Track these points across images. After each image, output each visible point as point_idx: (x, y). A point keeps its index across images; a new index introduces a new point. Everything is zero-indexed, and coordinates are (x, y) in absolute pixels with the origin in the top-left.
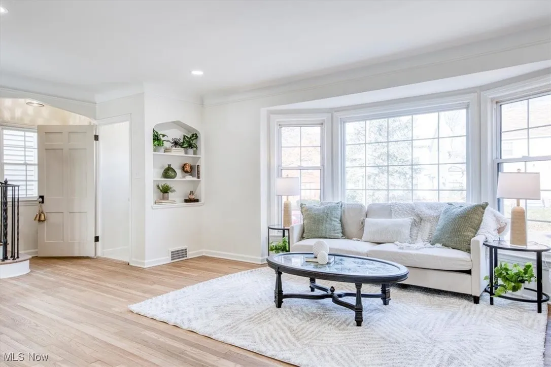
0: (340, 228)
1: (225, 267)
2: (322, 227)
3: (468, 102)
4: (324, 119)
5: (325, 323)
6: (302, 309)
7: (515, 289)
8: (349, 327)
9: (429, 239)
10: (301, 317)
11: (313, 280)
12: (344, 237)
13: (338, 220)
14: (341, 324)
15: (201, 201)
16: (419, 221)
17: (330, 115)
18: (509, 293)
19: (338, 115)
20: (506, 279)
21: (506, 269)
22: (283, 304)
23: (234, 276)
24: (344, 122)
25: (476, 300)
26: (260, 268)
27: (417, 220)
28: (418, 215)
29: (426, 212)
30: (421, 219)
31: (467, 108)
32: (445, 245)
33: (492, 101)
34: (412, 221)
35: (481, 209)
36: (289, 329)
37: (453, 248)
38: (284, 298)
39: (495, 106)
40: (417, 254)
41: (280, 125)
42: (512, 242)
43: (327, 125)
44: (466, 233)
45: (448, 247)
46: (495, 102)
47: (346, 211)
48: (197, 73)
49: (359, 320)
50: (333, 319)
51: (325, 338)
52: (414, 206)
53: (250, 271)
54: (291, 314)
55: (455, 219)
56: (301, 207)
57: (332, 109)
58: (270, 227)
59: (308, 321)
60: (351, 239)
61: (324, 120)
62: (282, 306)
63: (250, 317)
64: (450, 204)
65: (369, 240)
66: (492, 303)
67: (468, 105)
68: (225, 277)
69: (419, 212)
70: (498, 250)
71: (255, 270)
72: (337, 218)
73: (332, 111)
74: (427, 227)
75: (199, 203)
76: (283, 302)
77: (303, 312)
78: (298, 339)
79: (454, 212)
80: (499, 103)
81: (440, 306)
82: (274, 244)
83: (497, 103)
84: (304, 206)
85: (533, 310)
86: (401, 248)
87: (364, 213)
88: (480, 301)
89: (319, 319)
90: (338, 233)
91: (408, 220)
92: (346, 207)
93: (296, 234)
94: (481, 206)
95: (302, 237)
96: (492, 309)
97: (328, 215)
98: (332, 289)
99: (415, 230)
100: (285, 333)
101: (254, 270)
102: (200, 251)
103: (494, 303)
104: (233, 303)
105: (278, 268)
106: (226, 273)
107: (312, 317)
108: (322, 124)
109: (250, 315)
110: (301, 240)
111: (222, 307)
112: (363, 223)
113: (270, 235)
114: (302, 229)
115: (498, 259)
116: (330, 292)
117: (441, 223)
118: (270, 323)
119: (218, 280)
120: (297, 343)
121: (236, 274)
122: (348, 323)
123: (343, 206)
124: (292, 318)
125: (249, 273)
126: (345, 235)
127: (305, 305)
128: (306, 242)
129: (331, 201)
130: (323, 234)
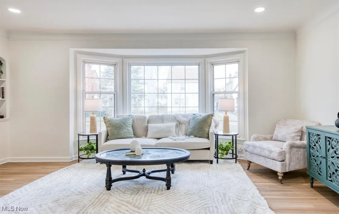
0: (132, 131)
1: (38, 169)
2: (122, 132)
3: (200, 62)
4: (117, 61)
5: (147, 193)
6: (126, 188)
7: (227, 154)
8: (163, 192)
9: (185, 134)
10: (129, 193)
11: (124, 167)
12: (135, 137)
13: (131, 126)
14: (158, 191)
15: (6, 118)
16: (179, 124)
17: (121, 59)
18: (225, 156)
19: (127, 61)
20: (222, 150)
21: (222, 145)
22: (112, 187)
23: (55, 174)
24: (130, 65)
25: (211, 162)
26: (72, 165)
27: (178, 123)
28: (178, 121)
29: (183, 119)
30: (180, 123)
31: (199, 65)
32: (195, 136)
33: (210, 64)
34: (176, 124)
35: (211, 116)
36: (128, 203)
37: (199, 137)
38: (113, 183)
39: (211, 66)
40: (184, 142)
41: (84, 62)
42: (224, 132)
43: (119, 67)
44: (205, 129)
45: (197, 137)
46: (211, 64)
47: (135, 120)
48: (14, 11)
49: (168, 186)
50: (151, 189)
51: (155, 203)
52: (176, 116)
53: (65, 168)
54: (121, 192)
55: (200, 122)
56: (104, 119)
57: (123, 56)
58: (79, 134)
59: (136, 194)
60: (141, 137)
61: (117, 63)
62: (111, 189)
63: (91, 202)
64: (194, 114)
65: (152, 137)
66: (217, 162)
67: (199, 64)
68: (47, 177)
69: (179, 119)
70: (219, 136)
71: (70, 167)
72: (130, 125)
73: (123, 57)
74: (183, 127)
75: (4, 119)
76: (112, 185)
77: (128, 189)
78: (139, 208)
79: (198, 119)
80: (213, 65)
81: (198, 168)
82: (82, 146)
83: (212, 64)
84: (106, 118)
85: (234, 162)
86: (174, 140)
87: (147, 121)
88: (213, 163)
89: (142, 191)
90: (132, 134)
91: (174, 124)
92: (135, 118)
93: (103, 137)
94: (211, 115)
95: (107, 139)
96: (218, 165)
97: (125, 123)
98: (144, 170)
99: (177, 129)
100: (127, 206)
101: (68, 167)
102: (5, 158)
103: (219, 162)
104: (68, 195)
105: (109, 162)
106: (47, 173)
107: (137, 191)
108: (115, 65)
109: (91, 201)
110: (106, 141)
111: (61, 200)
112: (147, 127)
113: (80, 139)
114: (107, 133)
115: (219, 141)
116: (142, 173)
117: (192, 125)
118: (111, 203)
119: (42, 180)
120: (140, 211)
121: (56, 172)
122: (161, 189)
123: (133, 117)
124: (124, 195)
125: (66, 170)
126: (136, 135)
127: (126, 184)
128: (110, 142)
129: (124, 114)
130: (123, 136)
